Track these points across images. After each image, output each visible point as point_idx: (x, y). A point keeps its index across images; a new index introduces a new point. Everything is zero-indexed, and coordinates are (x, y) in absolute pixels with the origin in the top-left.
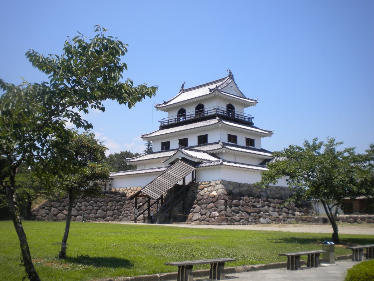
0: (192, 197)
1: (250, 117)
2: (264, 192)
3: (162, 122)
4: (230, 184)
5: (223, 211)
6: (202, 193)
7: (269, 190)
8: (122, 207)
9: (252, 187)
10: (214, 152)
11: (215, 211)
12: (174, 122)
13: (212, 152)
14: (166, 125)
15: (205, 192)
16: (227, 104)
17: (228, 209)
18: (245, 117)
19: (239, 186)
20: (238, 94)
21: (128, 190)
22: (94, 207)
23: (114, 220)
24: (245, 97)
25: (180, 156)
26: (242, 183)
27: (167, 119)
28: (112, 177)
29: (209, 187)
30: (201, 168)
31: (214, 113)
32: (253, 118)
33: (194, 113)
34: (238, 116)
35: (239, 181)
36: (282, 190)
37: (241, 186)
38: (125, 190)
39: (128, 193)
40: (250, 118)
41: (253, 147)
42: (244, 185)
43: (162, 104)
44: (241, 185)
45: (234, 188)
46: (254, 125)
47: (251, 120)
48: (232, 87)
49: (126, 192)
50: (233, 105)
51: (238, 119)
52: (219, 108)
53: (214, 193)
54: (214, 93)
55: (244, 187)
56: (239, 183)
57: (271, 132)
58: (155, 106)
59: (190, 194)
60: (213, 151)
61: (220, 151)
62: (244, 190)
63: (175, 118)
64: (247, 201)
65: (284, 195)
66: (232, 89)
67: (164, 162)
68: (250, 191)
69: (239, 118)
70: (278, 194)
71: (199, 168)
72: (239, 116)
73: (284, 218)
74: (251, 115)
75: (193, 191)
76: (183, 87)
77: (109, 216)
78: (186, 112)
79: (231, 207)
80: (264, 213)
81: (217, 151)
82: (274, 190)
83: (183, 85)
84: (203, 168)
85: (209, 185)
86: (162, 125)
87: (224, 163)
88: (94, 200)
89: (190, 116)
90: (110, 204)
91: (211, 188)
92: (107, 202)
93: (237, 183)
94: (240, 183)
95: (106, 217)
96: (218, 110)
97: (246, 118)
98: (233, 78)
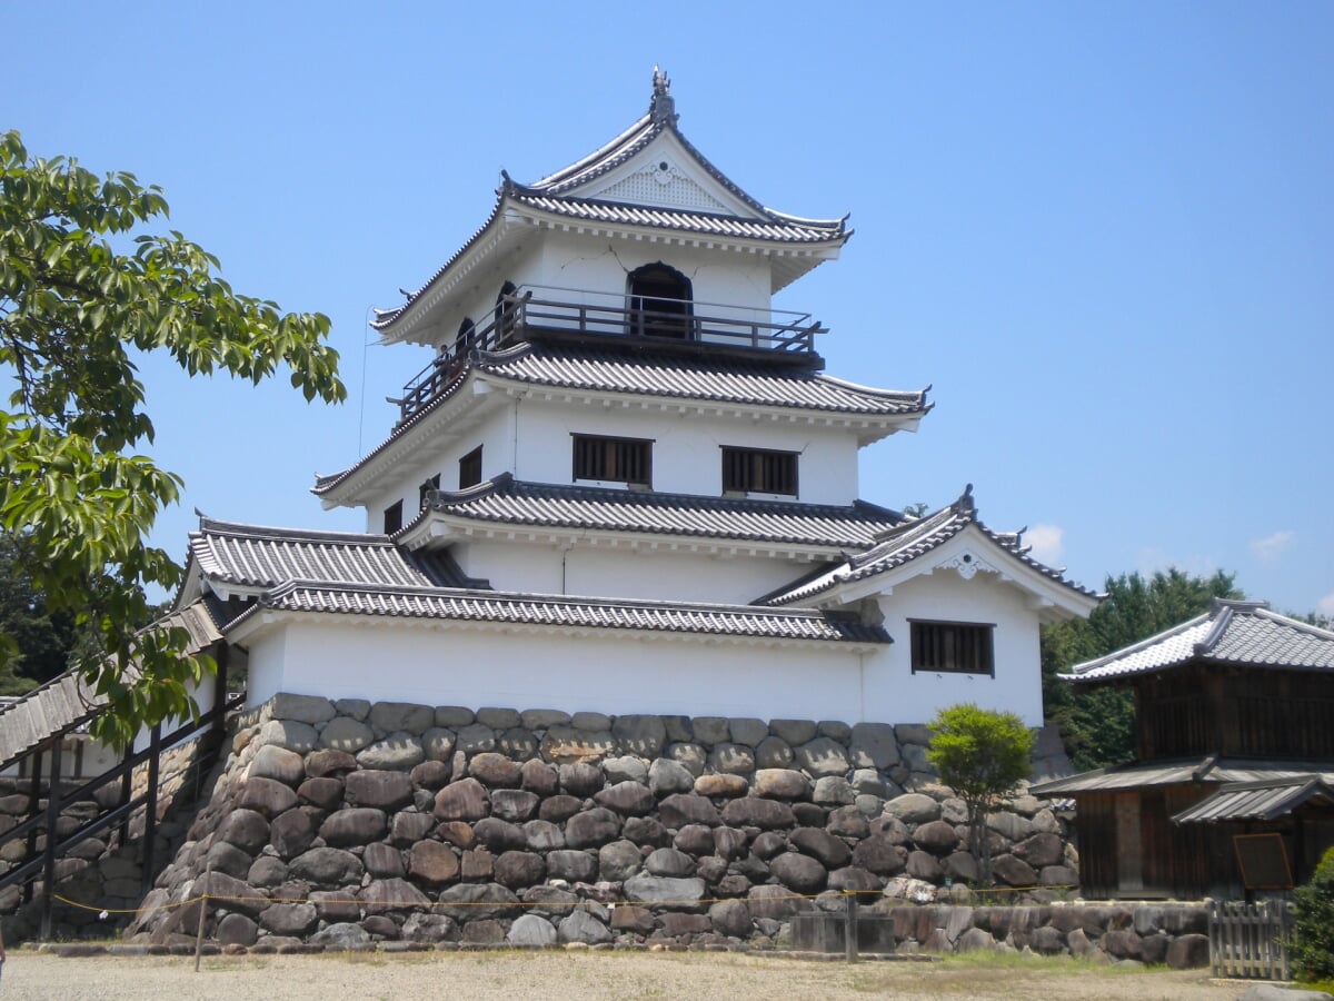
1: (805, 324)
15: (238, 766)
16: (632, 268)
20: (719, 204)
24: (769, 215)
32: (816, 328)
40: (804, 332)
41: (785, 499)
44: (444, 718)
46: (827, 372)
47: (809, 344)
48: (664, 167)
50: (680, 269)
52: (532, 294)
62: (464, 746)
64: (458, 814)
65: (829, 775)
66: (662, 180)
74: (808, 316)
97: (791, 335)
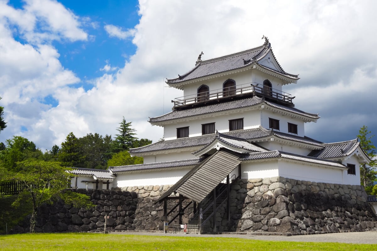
0: (236, 198)
1: (290, 96)
2: (322, 191)
3: (177, 102)
4: (288, 182)
5: (286, 217)
6: (251, 193)
7: (328, 189)
8: (133, 212)
9: (310, 185)
10: (258, 140)
11: (274, 217)
12: (194, 102)
13: (254, 141)
14: (182, 106)
15: (256, 192)
16: (264, 80)
17: (291, 214)
18: (284, 96)
19: (297, 184)
20: (276, 68)
21: (140, 190)
22: (101, 212)
23: (126, 229)
25: (218, 146)
26: (299, 181)
27: (183, 99)
28: (117, 173)
29: (261, 185)
30: (249, 162)
31: (251, 91)
32: (293, 98)
33: (222, 91)
34: (277, 96)
35: (296, 178)
36: (340, 188)
37: (299, 185)
38: (136, 190)
39: (141, 194)
40: (290, 98)
41: (296, 135)
42: (302, 182)
43: (176, 80)
44: (299, 183)
45: (292, 187)
46: (295, 107)
47: (291, 101)
48: (269, 58)
49: (137, 192)
50: (270, 81)
51: (277, 99)
52: (258, 85)
53: (270, 193)
54: (251, 66)
55: (302, 185)
56: (297, 181)
57: (316, 116)
58: (167, 82)
59: (233, 194)
60: (256, 140)
61: (266, 139)
62: (303, 189)
63: (195, 97)
65: (343, 195)
66: (268, 61)
67: (195, 153)
68: (309, 191)
69: (279, 98)
70: (337, 193)
71: (245, 162)
72: (279, 95)
73: (349, 224)
74: (290, 95)
75: (237, 190)
76: (200, 58)
77: (119, 224)
78: (210, 90)
79: (293, 212)
80: (328, 218)
81: (262, 140)
82: (332, 189)
83: (200, 55)
84: (252, 161)
85: (261, 183)
86: (176, 106)
87: (283, 155)
88: (100, 203)
89: (216, 95)
90: (119, 208)
91: (265, 187)
92: (116, 206)
93: (295, 180)
94: (299, 180)
95: (116, 226)
96: (255, 88)
97: (286, 98)
98: (271, 48)
